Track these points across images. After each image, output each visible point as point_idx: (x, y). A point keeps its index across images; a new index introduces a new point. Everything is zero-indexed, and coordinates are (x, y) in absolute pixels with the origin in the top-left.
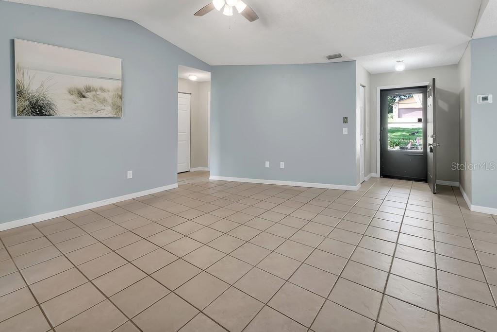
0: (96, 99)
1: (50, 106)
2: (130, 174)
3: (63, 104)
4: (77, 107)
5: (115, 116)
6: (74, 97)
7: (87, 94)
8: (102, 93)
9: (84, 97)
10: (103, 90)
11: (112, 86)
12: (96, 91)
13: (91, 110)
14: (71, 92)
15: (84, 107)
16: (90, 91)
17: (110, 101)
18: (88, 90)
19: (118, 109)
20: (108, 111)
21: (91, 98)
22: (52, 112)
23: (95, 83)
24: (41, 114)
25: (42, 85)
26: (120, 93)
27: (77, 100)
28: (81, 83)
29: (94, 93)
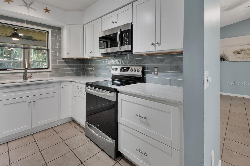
0: (245, 54)
1: (226, 58)
3: (231, 57)
4: (237, 57)
8: (249, 51)
9: (240, 53)
12: (245, 50)
13: (243, 58)
14: (234, 53)
15: (239, 58)
16: (243, 51)
18: (242, 50)
21: (243, 54)
22: (227, 60)
23: (245, 47)
24: (224, 61)
27: (237, 55)
28: (238, 49)
29: (245, 51)
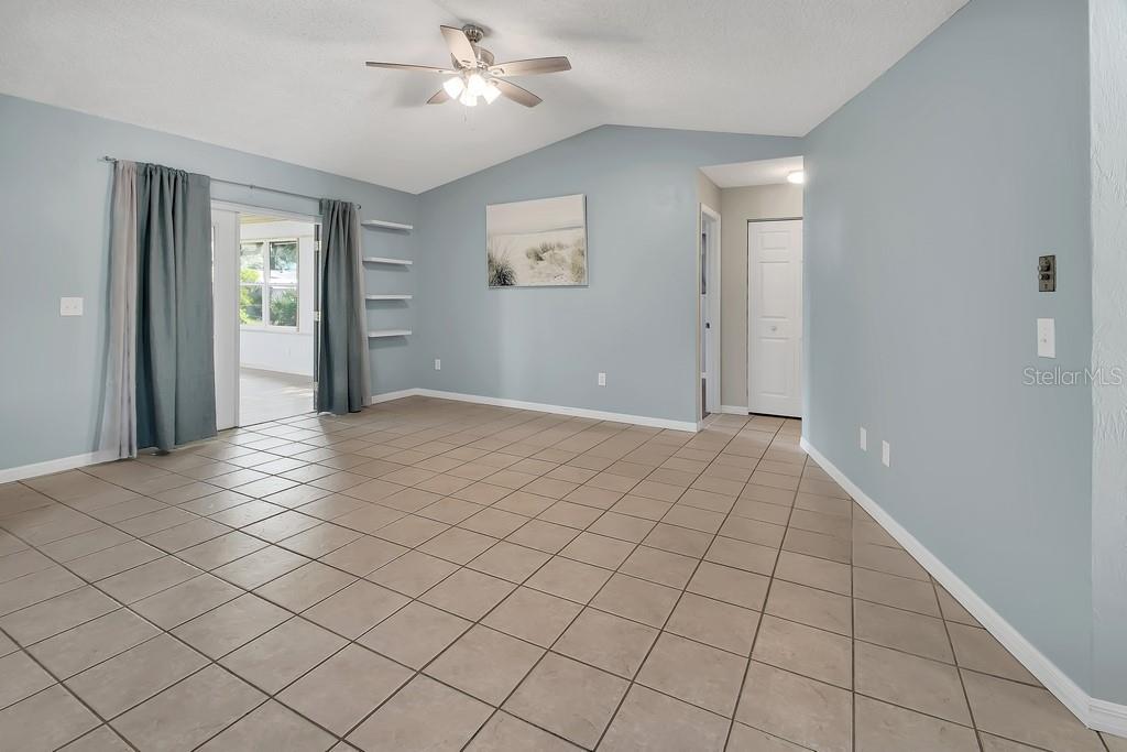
0: (553, 261)
1: (511, 273)
2: (602, 379)
3: (522, 271)
4: (534, 273)
5: (577, 283)
6: (531, 261)
7: (545, 256)
8: (560, 251)
9: (541, 259)
10: (560, 246)
11: (571, 238)
12: (553, 249)
13: (548, 275)
14: (528, 256)
15: (541, 273)
16: (547, 251)
17: (569, 261)
18: (545, 250)
19: (579, 271)
20: (567, 278)
21: (548, 260)
22: (513, 282)
23: (552, 239)
24: (505, 284)
25: (505, 252)
26: (582, 248)
27: (535, 265)
28: (536, 242)
29: (551, 252)
